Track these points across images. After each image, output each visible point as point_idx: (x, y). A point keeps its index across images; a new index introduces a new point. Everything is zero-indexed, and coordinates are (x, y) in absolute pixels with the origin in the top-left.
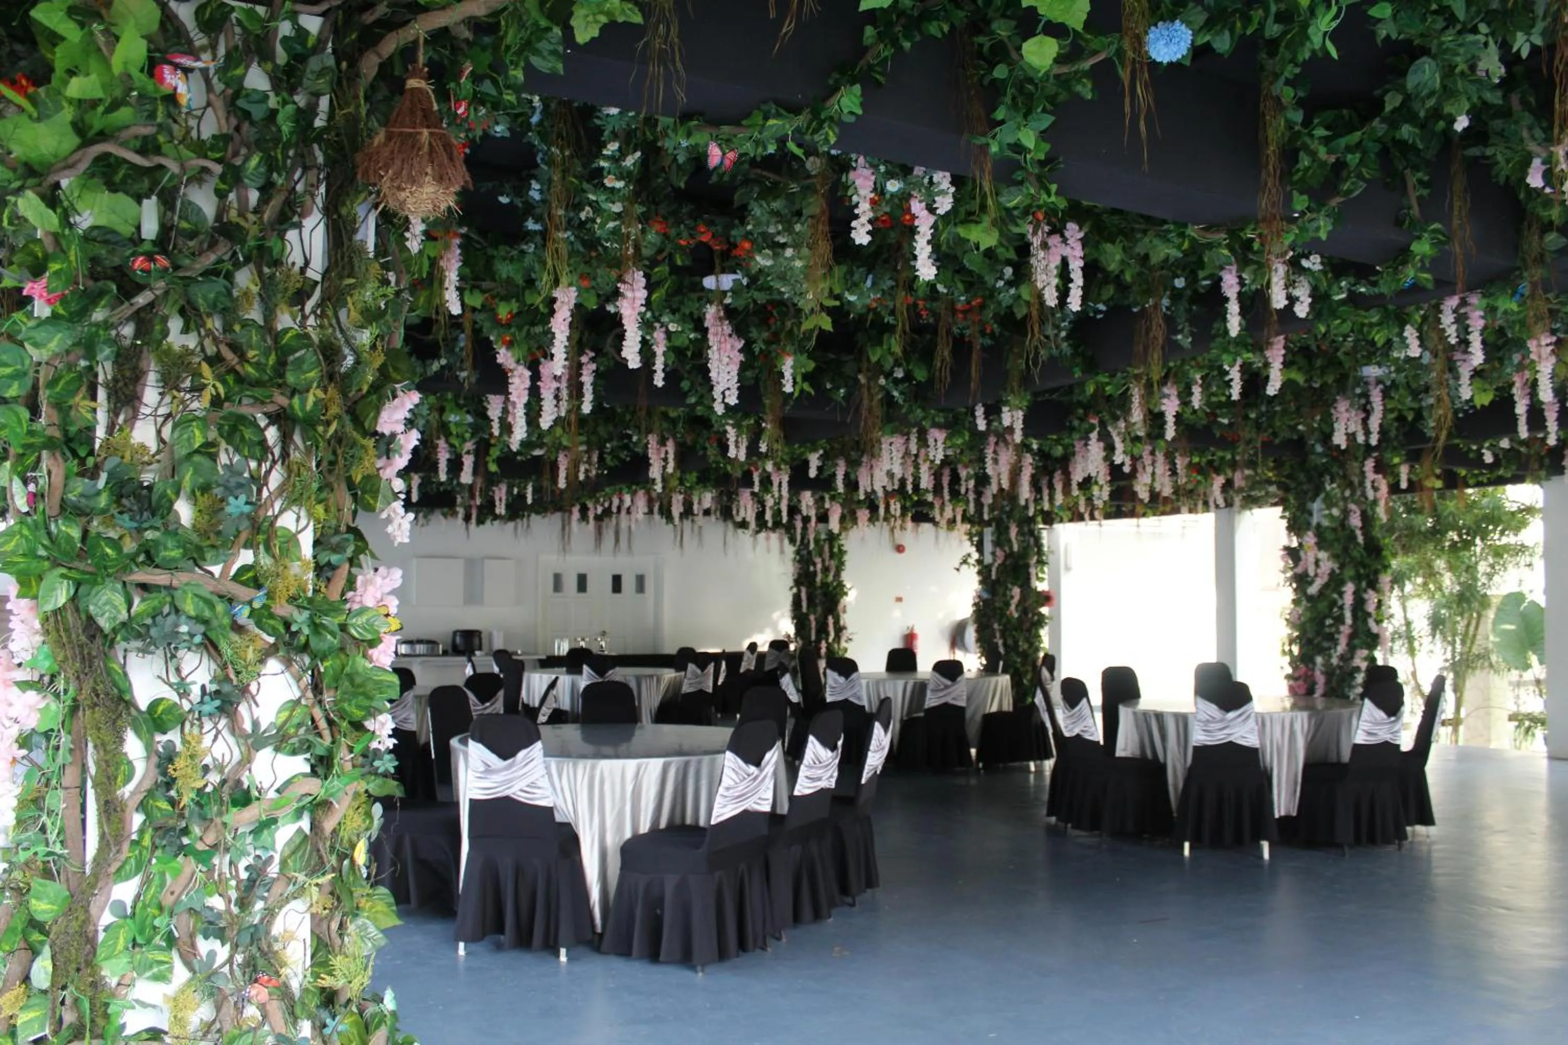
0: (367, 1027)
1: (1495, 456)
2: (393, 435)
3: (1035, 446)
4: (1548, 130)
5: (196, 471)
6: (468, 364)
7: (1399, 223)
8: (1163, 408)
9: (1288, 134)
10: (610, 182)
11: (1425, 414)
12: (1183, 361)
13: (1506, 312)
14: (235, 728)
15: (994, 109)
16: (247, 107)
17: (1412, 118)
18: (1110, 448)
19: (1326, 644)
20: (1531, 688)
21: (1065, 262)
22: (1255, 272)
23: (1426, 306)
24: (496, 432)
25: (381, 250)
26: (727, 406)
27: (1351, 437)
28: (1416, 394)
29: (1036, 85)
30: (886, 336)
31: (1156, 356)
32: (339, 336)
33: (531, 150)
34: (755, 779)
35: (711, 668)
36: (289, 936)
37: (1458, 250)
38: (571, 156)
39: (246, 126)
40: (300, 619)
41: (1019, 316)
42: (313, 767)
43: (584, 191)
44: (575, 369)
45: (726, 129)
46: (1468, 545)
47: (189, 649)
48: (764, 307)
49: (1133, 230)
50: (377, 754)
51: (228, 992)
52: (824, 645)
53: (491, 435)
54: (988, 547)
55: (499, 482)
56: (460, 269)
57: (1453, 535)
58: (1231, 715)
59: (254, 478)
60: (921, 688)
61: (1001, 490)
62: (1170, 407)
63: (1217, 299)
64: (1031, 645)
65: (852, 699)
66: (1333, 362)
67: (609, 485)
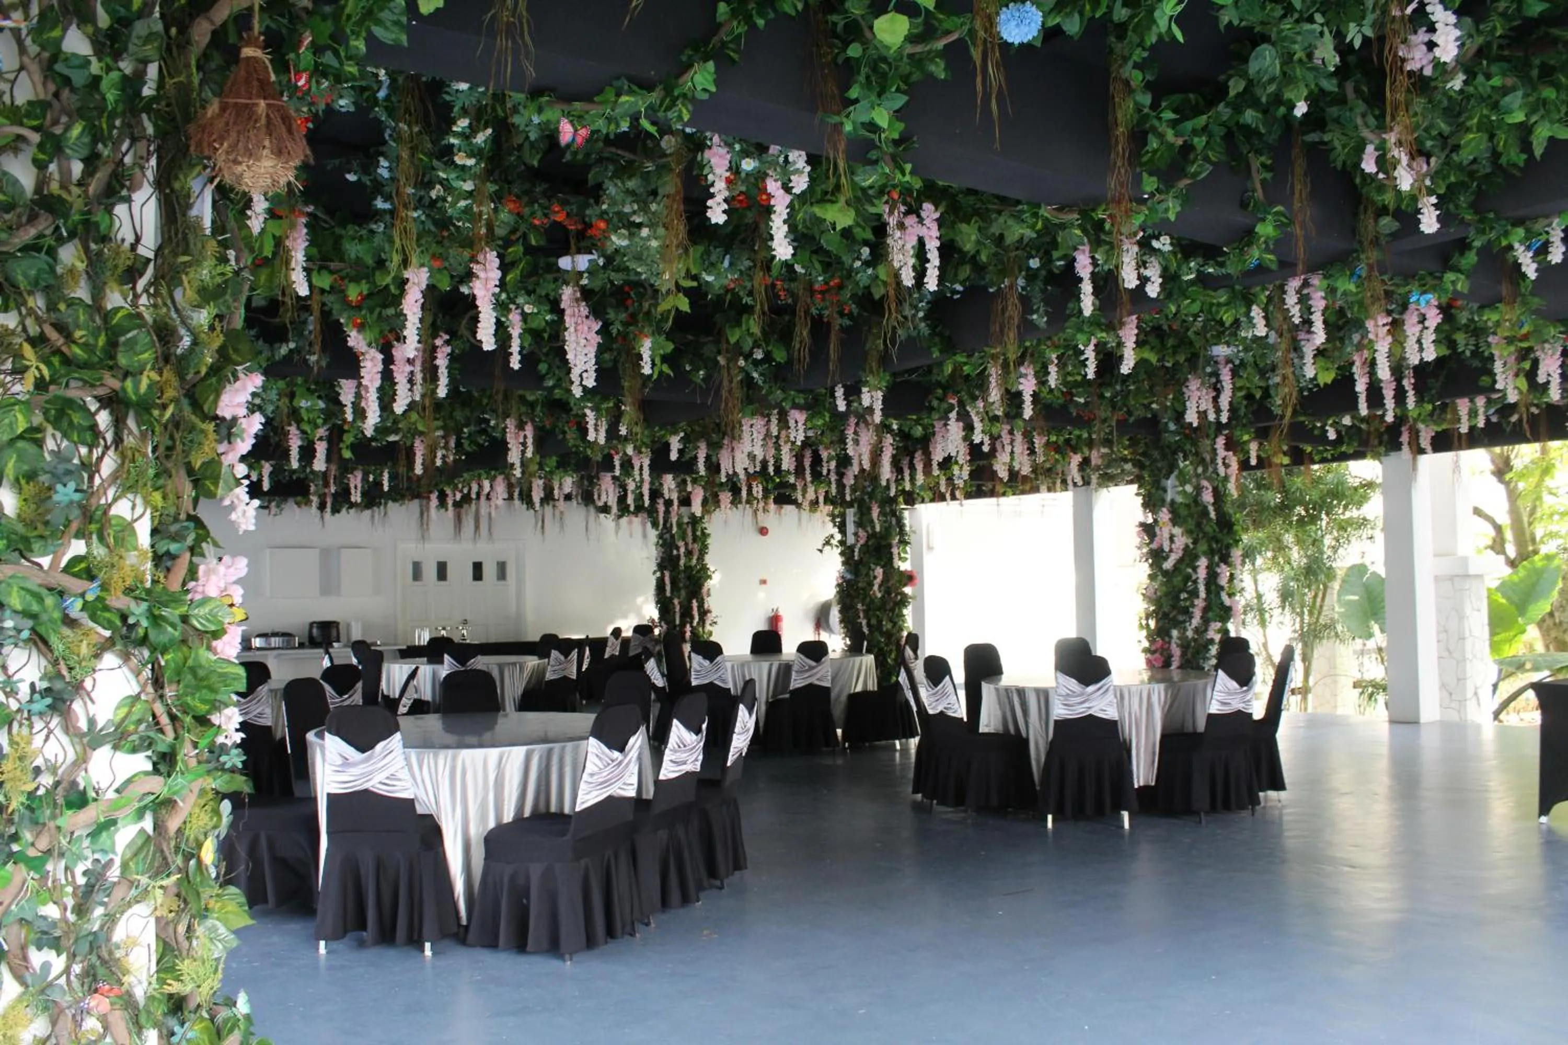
0: (218, 1033)
1: (1338, 432)
2: (235, 419)
3: (895, 427)
4: (1381, 118)
5: (20, 459)
6: (317, 348)
7: (1244, 205)
8: (1021, 387)
9: (1136, 116)
10: (460, 159)
11: (1272, 392)
12: (1039, 340)
13: (1345, 293)
14: (69, 727)
15: (848, 88)
16: (66, 72)
17: (1255, 103)
18: (969, 428)
19: (1181, 618)
20: (1374, 656)
21: (921, 242)
22: (1107, 252)
23: (1271, 287)
24: (349, 417)
25: (218, 227)
26: (585, 388)
27: (1202, 415)
28: (1263, 373)
29: (889, 64)
30: (745, 317)
31: (1012, 335)
32: (175, 316)
33: (378, 126)
34: (620, 763)
35: (574, 654)
36: (131, 943)
37: (1298, 231)
38: (420, 132)
39: (66, 93)
40: (138, 611)
41: (877, 297)
42: (155, 764)
43: (433, 169)
44: (430, 353)
45: (577, 105)
46: (1314, 519)
47: (16, 645)
48: (622, 286)
49: (988, 210)
50: (223, 749)
51: (65, 1005)
52: (688, 628)
53: (345, 420)
54: (850, 528)
55: (355, 469)
56: (306, 249)
57: (1300, 510)
58: (1091, 689)
59: (84, 465)
60: (786, 669)
61: (862, 470)
62: (1028, 386)
63: (1070, 279)
64: (895, 624)
65: (716, 682)
66: (1184, 342)
67: (468, 470)
